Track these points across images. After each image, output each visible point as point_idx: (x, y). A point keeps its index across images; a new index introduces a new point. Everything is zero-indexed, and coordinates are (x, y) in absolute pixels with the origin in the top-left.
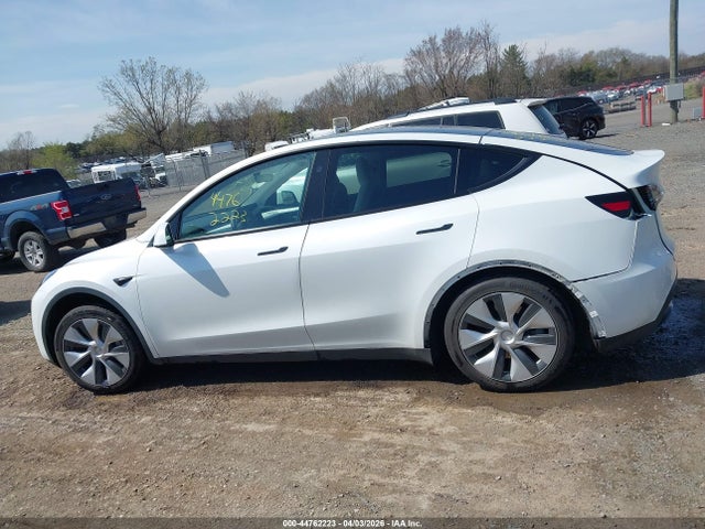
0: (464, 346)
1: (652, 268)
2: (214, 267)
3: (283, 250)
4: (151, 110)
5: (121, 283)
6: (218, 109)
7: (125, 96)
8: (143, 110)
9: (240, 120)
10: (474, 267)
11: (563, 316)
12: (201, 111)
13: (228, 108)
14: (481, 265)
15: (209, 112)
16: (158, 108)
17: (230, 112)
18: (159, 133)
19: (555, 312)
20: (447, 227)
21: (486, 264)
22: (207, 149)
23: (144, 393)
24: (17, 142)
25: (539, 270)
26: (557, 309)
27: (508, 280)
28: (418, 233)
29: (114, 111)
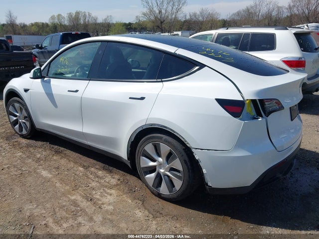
0: (142, 165)
1: (250, 154)
2: (53, 93)
3: (77, 91)
4: (160, 12)
5: (26, 91)
6: (190, 15)
7: (150, 4)
8: (157, 12)
9: (199, 21)
10: (149, 125)
11: (188, 167)
12: (182, 15)
13: (195, 15)
14: (152, 125)
15: (185, 16)
16: (163, 11)
17: (195, 17)
18: (162, 22)
19: (184, 163)
20: (142, 98)
21: (155, 124)
22: (180, 33)
23: (34, 141)
24: (106, 20)
25: (178, 136)
26: (185, 161)
27: (164, 137)
28: (130, 98)
29: (145, 10)
